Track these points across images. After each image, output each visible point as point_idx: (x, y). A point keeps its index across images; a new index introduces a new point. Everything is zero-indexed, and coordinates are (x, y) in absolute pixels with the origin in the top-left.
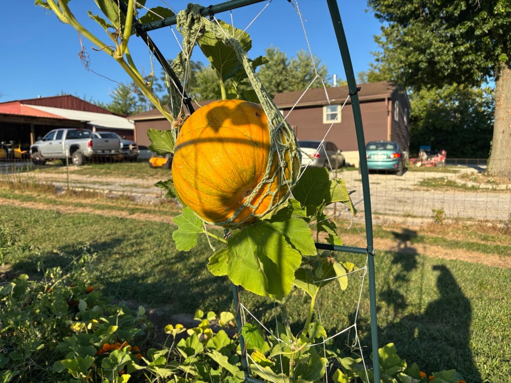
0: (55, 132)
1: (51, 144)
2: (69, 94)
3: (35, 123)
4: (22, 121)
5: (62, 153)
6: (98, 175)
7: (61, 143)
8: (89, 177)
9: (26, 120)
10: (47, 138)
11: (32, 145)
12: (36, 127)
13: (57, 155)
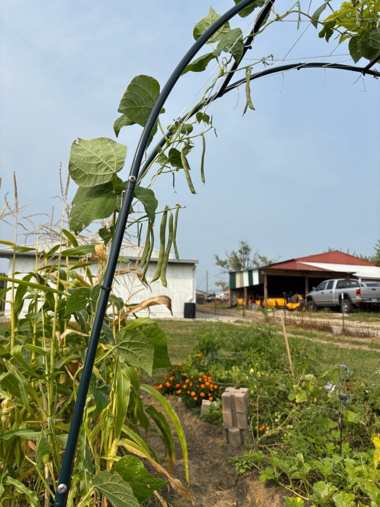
0: (326, 282)
1: (323, 293)
2: (336, 250)
3: (309, 276)
4: (299, 275)
5: (332, 301)
6: (368, 321)
7: (331, 292)
8: (358, 323)
9: (302, 274)
10: (319, 289)
11: (307, 295)
12: (310, 279)
13: (328, 303)
